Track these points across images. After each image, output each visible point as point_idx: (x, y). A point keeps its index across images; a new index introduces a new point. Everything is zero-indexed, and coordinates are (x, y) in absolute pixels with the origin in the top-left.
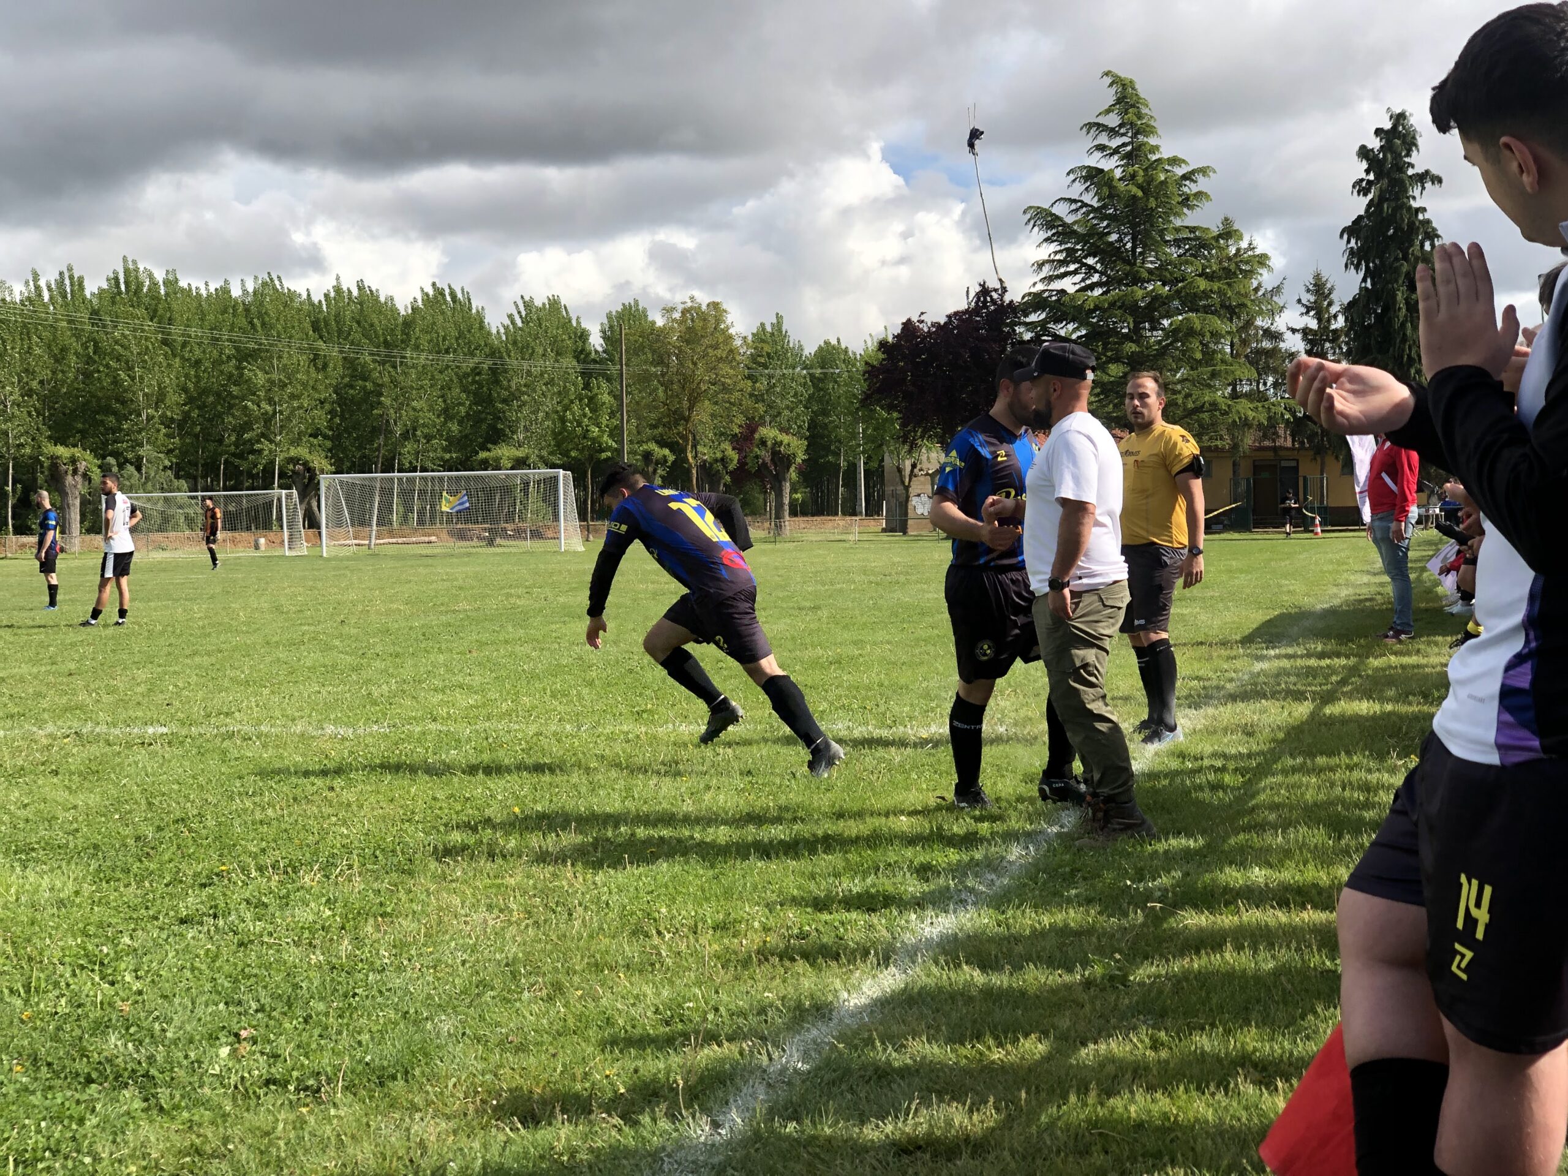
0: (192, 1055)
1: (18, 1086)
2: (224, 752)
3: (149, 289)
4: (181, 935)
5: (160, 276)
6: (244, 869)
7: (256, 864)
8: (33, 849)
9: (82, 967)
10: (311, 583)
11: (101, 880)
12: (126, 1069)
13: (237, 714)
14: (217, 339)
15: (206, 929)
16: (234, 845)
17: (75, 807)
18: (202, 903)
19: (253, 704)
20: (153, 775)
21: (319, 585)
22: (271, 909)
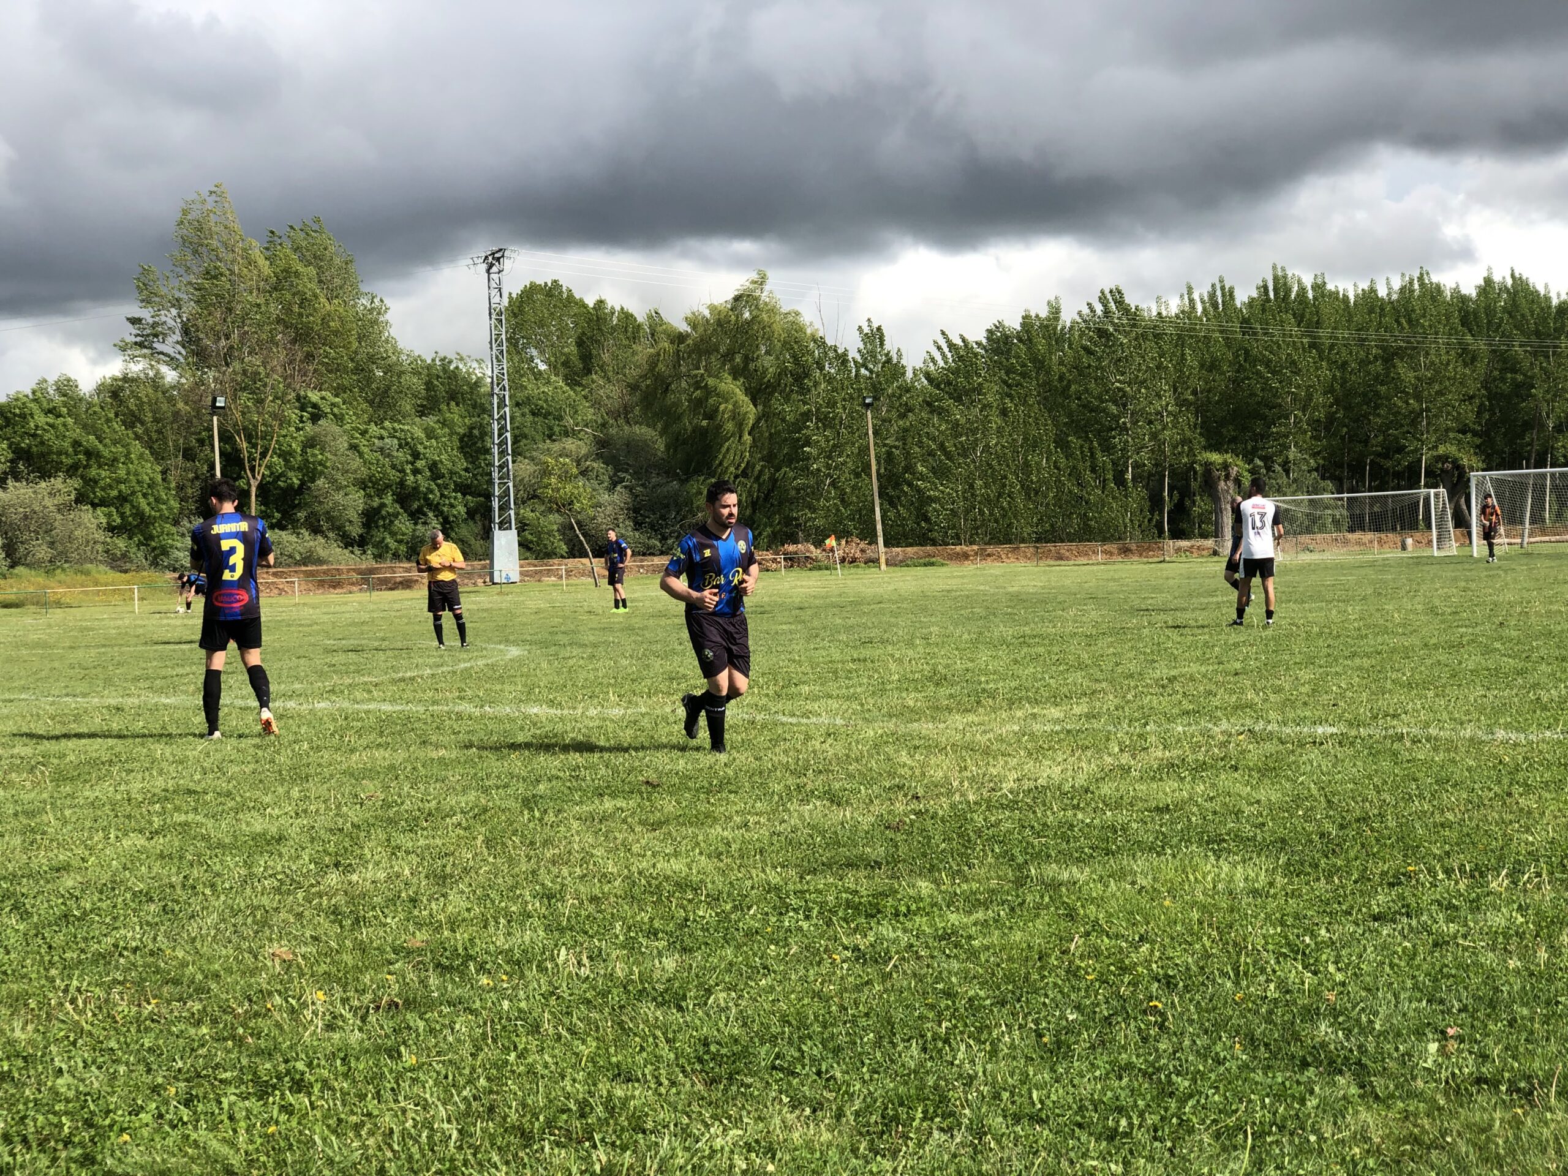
0: (1401, 1047)
1: (1240, 1062)
2: (1395, 754)
3: (1298, 295)
4: (1377, 931)
5: (1308, 281)
6: (1431, 871)
7: (1442, 866)
8: (1224, 840)
9: (1285, 956)
10: (1463, 584)
11: (1292, 873)
12: (1339, 1056)
13: (1403, 716)
14: (1364, 340)
15: (1400, 927)
16: (1417, 847)
17: (1258, 802)
18: (1393, 901)
19: (1419, 707)
20: (1329, 774)
21: (1473, 586)
22: (1463, 913)
